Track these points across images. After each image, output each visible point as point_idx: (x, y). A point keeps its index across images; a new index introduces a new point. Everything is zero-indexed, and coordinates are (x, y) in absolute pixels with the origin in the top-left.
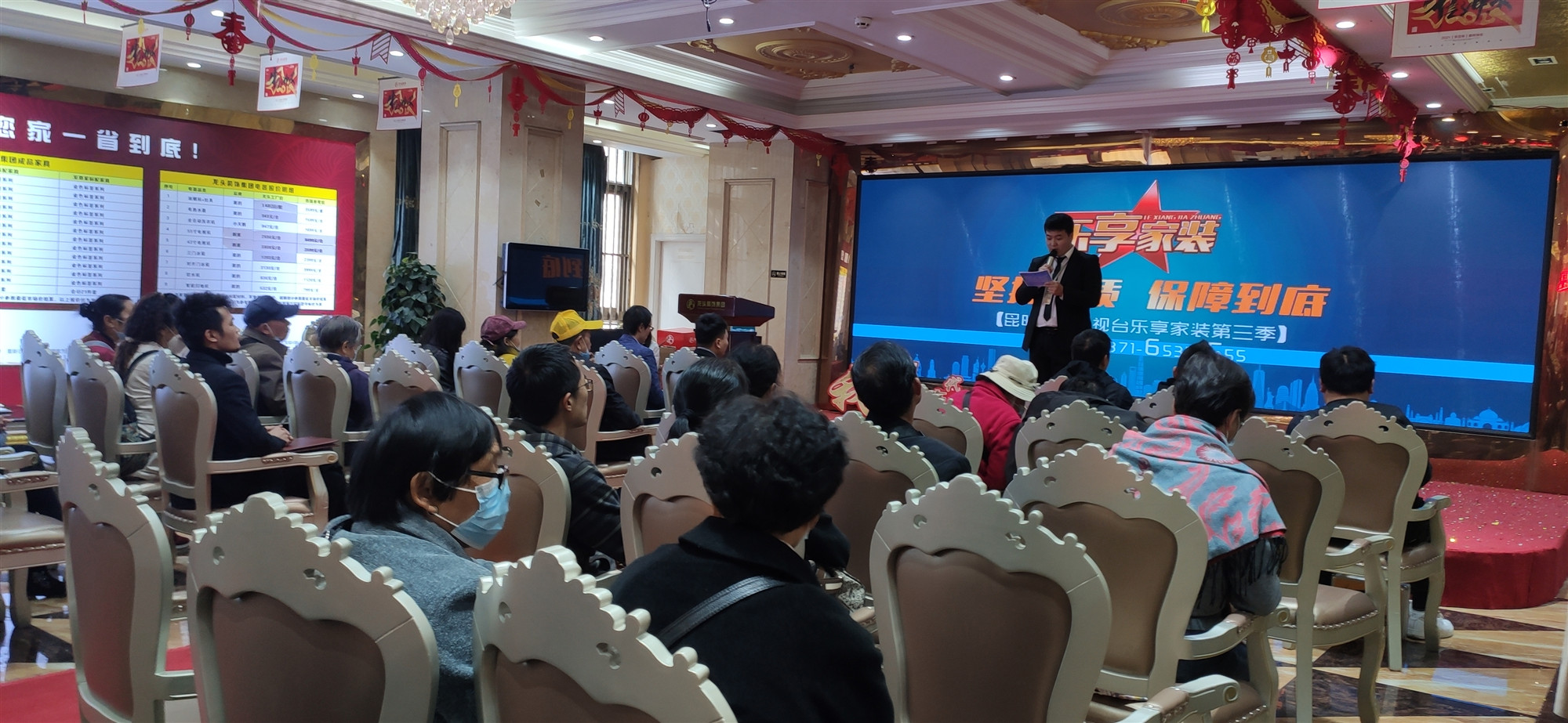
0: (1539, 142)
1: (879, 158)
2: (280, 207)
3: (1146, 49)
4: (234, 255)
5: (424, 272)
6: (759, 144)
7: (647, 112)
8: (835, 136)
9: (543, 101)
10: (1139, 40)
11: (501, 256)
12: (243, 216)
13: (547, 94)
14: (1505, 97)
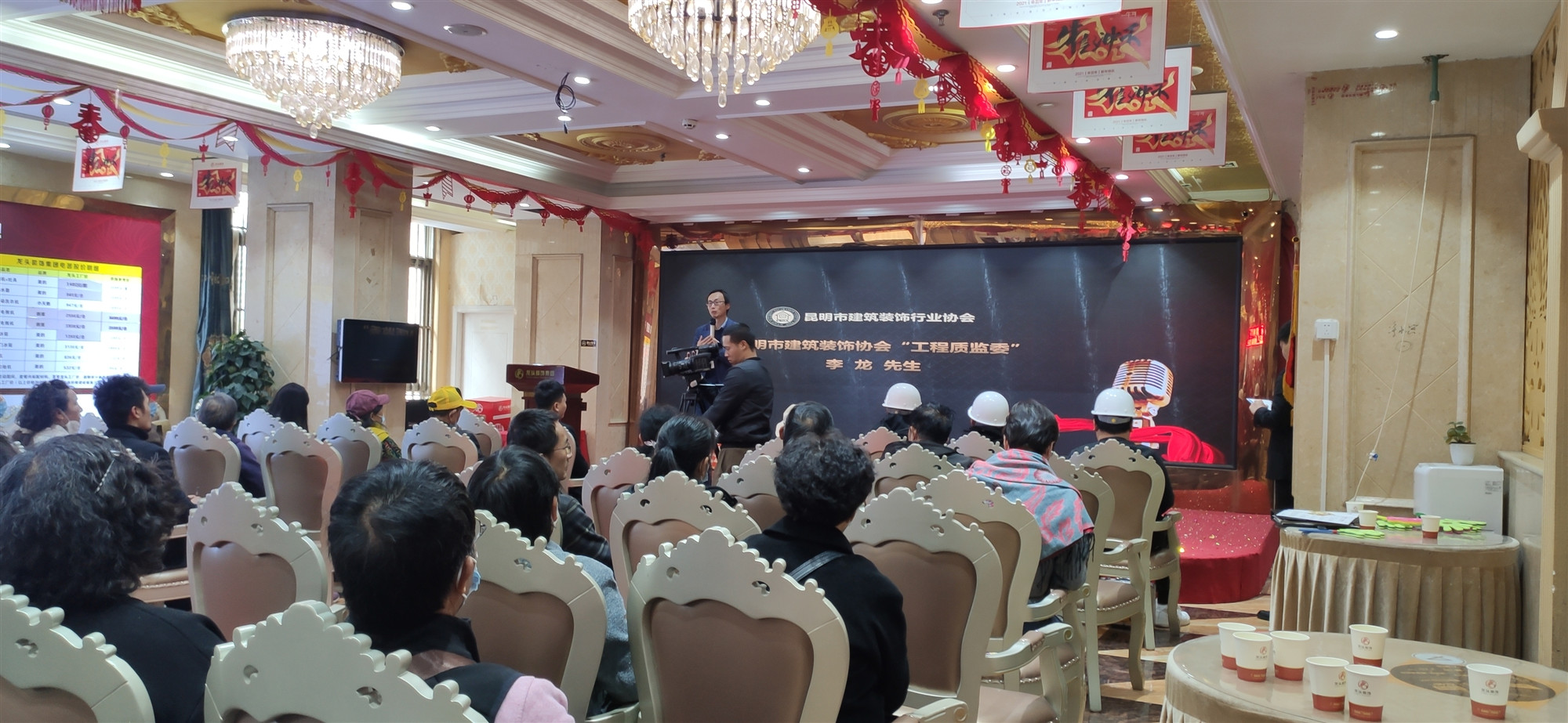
0: (1224, 228)
1: (679, 235)
2: (85, 285)
3: (921, 149)
4: (38, 335)
5: (254, 349)
6: (573, 223)
7: (473, 194)
8: (642, 215)
9: (377, 184)
10: (915, 142)
11: (336, 332)
12: (48, 295)
13: (380, 178)
14: (1199, 190)
